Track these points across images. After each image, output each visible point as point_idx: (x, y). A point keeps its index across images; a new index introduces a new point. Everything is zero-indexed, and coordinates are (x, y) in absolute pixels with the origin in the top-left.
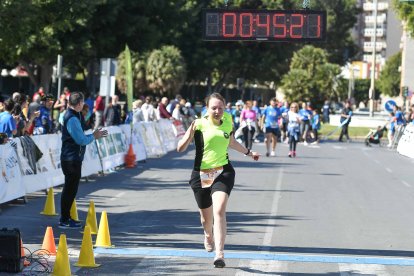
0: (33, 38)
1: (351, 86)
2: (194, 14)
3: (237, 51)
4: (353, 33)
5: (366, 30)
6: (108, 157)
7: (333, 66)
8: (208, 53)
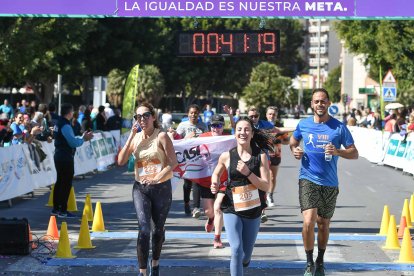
0: (37, 61)
1: (300, 95)
2: (170, 39)
3: (206, 68)
4: (301, 52)
5: (311, 49)
6: (101, 157)
7: (286, 78)
8: (182, 70)
